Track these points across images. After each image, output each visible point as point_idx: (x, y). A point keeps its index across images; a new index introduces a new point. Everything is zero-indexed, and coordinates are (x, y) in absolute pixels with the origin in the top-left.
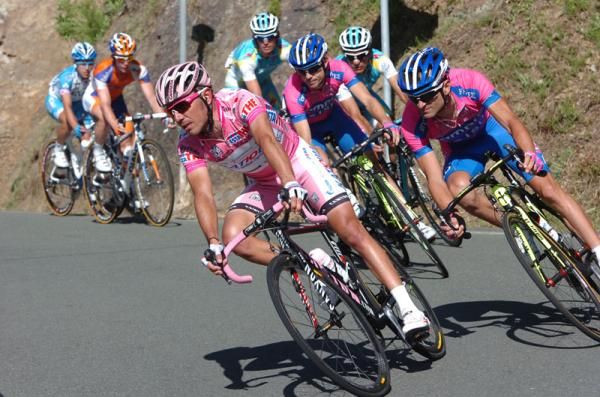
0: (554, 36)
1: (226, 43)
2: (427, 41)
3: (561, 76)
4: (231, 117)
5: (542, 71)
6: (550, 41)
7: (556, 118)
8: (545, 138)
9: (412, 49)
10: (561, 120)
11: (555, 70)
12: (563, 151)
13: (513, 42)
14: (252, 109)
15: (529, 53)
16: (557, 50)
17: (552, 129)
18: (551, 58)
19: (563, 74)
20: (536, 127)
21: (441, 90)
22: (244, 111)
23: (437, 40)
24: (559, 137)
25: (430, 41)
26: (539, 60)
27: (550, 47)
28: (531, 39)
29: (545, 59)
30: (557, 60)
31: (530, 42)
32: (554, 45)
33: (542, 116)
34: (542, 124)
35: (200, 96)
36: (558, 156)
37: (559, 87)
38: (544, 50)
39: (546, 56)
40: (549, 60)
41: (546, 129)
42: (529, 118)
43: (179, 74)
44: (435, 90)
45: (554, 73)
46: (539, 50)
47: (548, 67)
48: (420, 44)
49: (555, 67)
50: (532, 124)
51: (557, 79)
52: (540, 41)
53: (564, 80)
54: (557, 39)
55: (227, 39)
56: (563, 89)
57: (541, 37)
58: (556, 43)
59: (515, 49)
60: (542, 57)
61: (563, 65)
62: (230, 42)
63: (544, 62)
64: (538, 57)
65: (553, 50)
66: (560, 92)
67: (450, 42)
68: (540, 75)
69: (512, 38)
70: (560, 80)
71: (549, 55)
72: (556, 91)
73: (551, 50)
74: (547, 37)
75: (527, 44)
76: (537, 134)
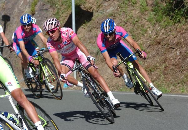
0: (136, 20)
1: (14, 22)
2: (89, 22)
3: (138, 35)
4: (65, 36)
5: (131, 33)
6: (134, 22)
9: (84, 24)
11: (136, 33)
13: (121, 22)
14: (73, 34)
15: (127, 27)
16: (137, 25)
18: (134, 28)
19: (139, 34)
22: (70, 34)
23: (93, 21)
25: (90, 22)
26: (131, 29)
27: (134, 24)
28: (128, 21)
29: (132, 29)
30: (137, 29)
31: (127, 22)
32: (136, 24)
35: (58, 29)
37: (138, 39)
38: (132, 25)
39: (133, 28)
40: (134, 29)
43: (53, 21)
45: (136, 34)
46: (130, 25)
47: (133, 31)
48: (87, 23)
49: (136, 32)
51: (137, 36)
52: (131, 22)
53: (139, 37)
54: (137, 21)
55: (15, 20)
56: (139, 40)
57: (131, 21)
58: (137, 23)
59: (121, 25)
60: (131, 28)
61: (139, 31)
62: (16, 21)
63: (132, 30)
64: (130, 28)
65: (136, 25)
66: (138, 41)
67: (98, 22)
68: (130, 34)
69: (120, 21)
70: (138, 37)
71: (134, 27)
72: (137, 40)
73: (135, 25)
74: (133, 21)
75: (126, 23)
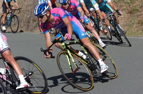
7: (133, 10)
8: (130, 15)
10: (134, 10)
12: (134, 18)
17: (132, 13)
20: (128, 12)
21: (46, 15)
24: (133, 14)
33: (130, 9)
34: (129, 11)
36: (133, 19)
41: (130, 13)
42: (126, 10)
44: (43, 15)
50: (127, 11)
66: (134, 4)
70: (134, 1)
76: (128, 14)
